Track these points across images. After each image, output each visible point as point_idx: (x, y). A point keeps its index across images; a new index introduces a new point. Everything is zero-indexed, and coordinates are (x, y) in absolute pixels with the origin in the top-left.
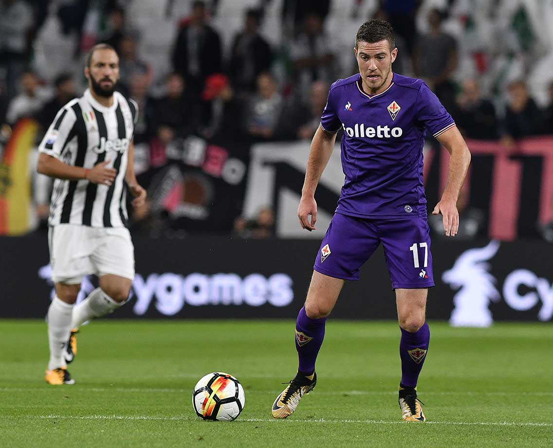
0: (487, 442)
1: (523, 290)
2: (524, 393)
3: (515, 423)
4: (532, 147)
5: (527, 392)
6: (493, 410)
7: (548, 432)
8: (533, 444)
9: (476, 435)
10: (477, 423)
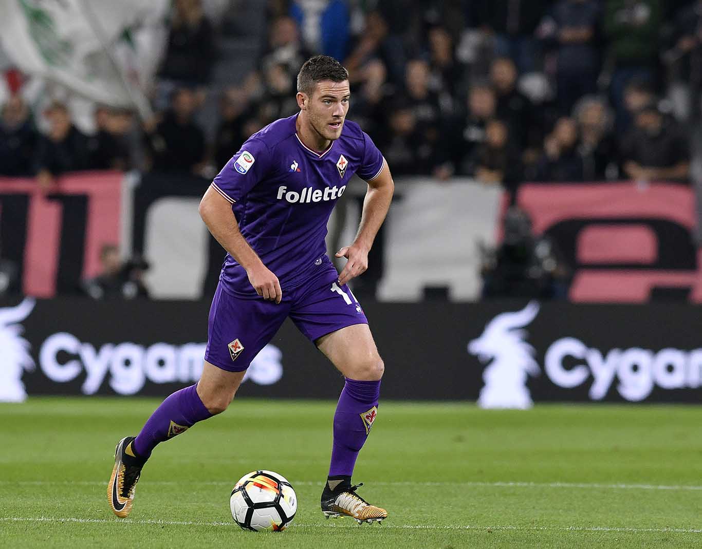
0: (20, 541)
1: (63, 357)
2: (66, 483)
3: (55, 517)
4: (73, 185)
5: (68, 481)
6: (28, 503)
7: (95, 530)
8: (76, 544)
9: (7, 533)
10: (9, 518)
